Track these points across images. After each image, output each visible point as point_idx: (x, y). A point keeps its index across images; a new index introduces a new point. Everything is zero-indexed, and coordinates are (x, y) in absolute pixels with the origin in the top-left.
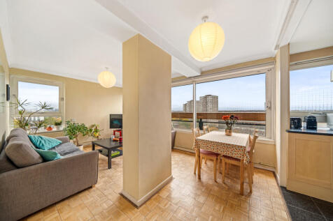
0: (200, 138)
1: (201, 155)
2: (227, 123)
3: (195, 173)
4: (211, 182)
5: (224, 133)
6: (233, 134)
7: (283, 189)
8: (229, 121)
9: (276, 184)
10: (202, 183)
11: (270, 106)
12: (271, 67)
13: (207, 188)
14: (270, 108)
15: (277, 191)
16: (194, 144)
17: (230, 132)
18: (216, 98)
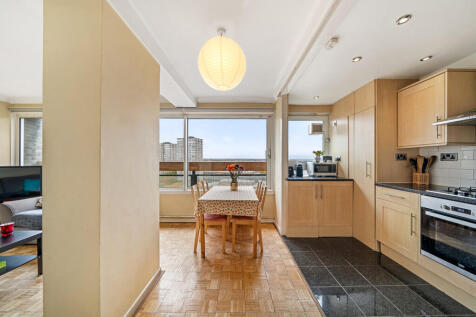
0: (202, 198)
1: (206, 223)
2: (232, 175)
3: (195, 252)
4: (219, 256)
5: (229, 188)
6: (239, 188)
7: (284, 237)
8: (234, 172)
9: (277, 235)
10: (208, 262)
11: (270, 153)
12: (270, 113)
13: (217, 268)
14: (270, 157)
15: (280, 242)
16: (196, 208)
17: (236, 186)
18: (199, 142)
